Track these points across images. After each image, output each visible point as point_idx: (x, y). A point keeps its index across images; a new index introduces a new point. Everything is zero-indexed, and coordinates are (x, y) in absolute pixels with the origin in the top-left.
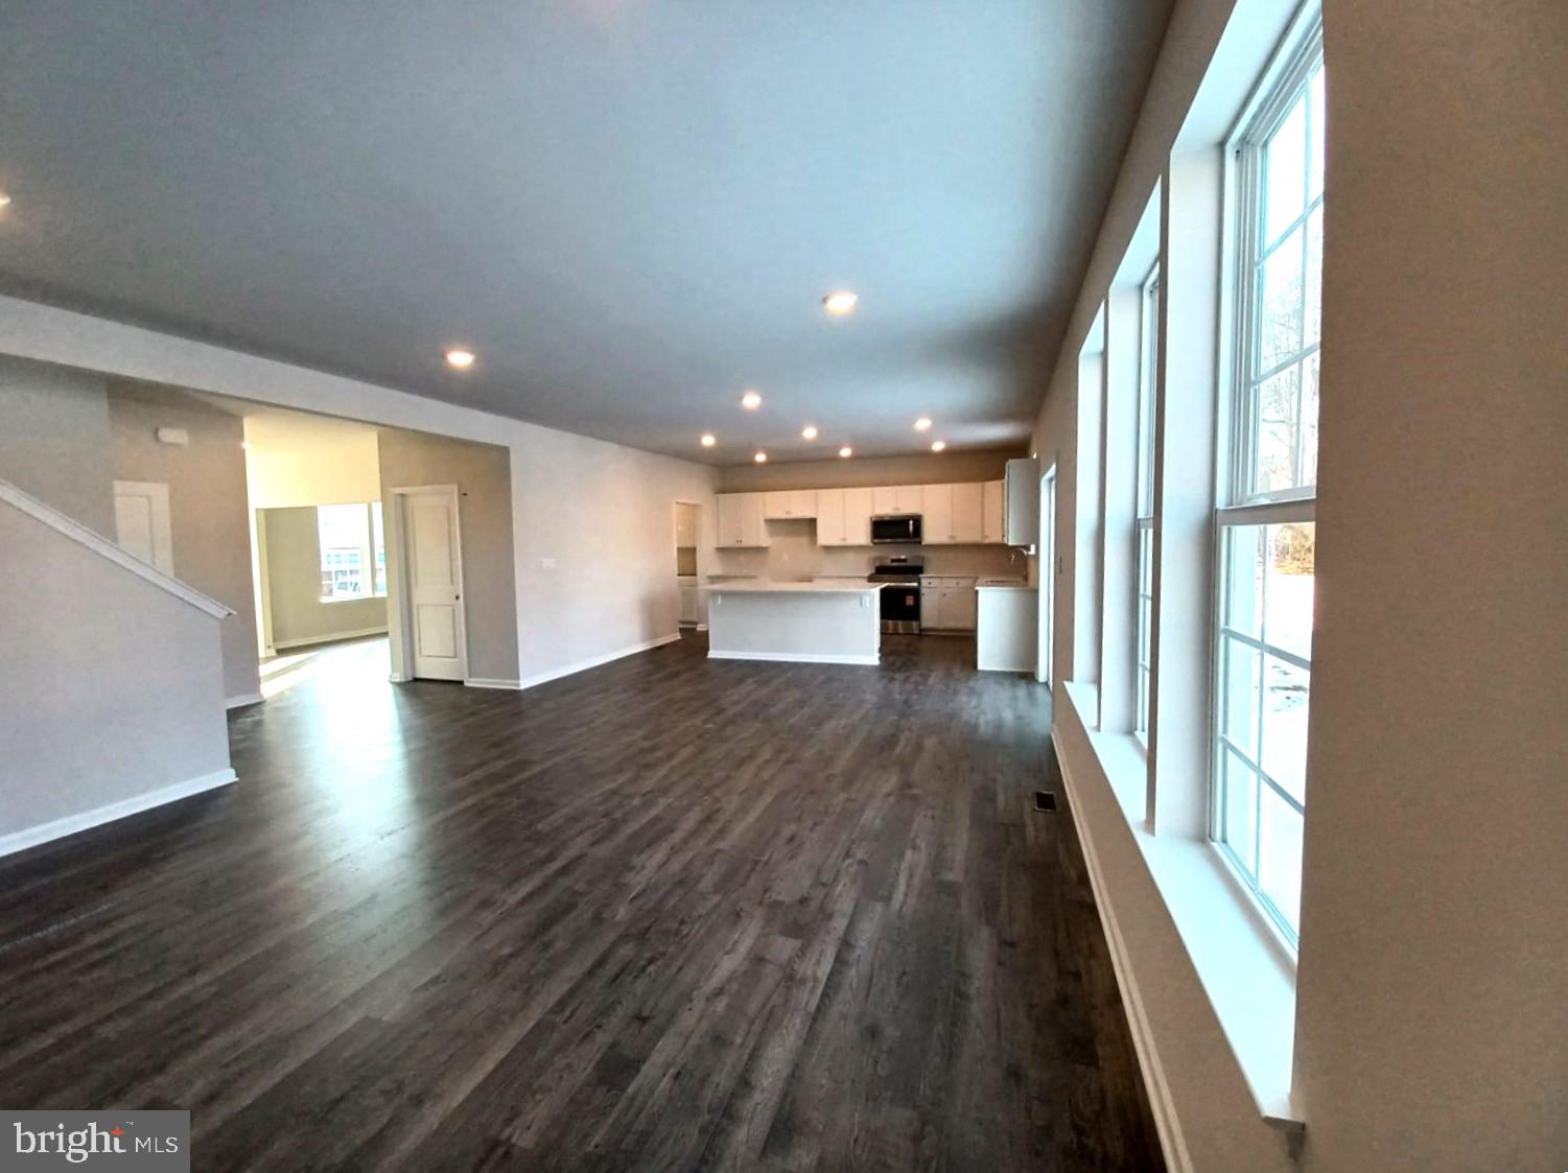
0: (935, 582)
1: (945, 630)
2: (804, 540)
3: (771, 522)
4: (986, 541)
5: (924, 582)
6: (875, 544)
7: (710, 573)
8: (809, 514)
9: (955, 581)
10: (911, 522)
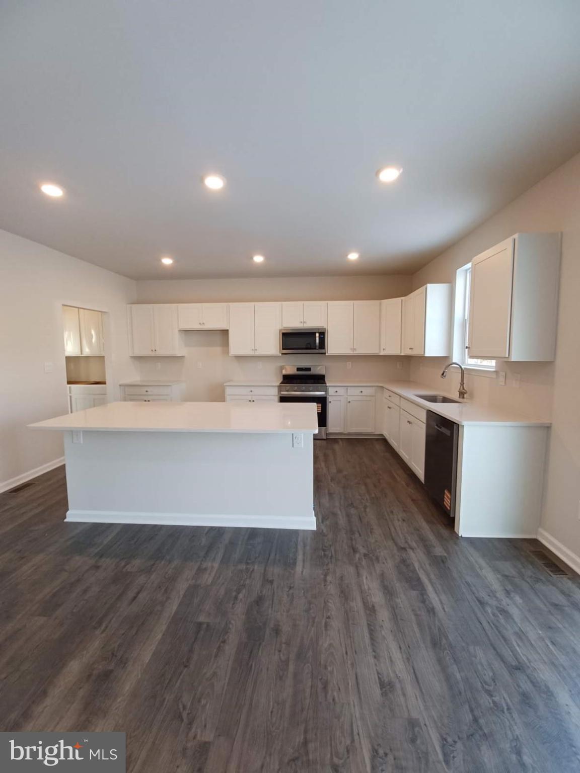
0: (341, 391)
1: (349, 434)
2: (218, 350)
3: (186, 332)
4: (382, 353)
5: (331, 391)
6: (282, 354)
7: (122, 382)
8: (223, 326)
9: (359, 390)
10: (317, 335)
